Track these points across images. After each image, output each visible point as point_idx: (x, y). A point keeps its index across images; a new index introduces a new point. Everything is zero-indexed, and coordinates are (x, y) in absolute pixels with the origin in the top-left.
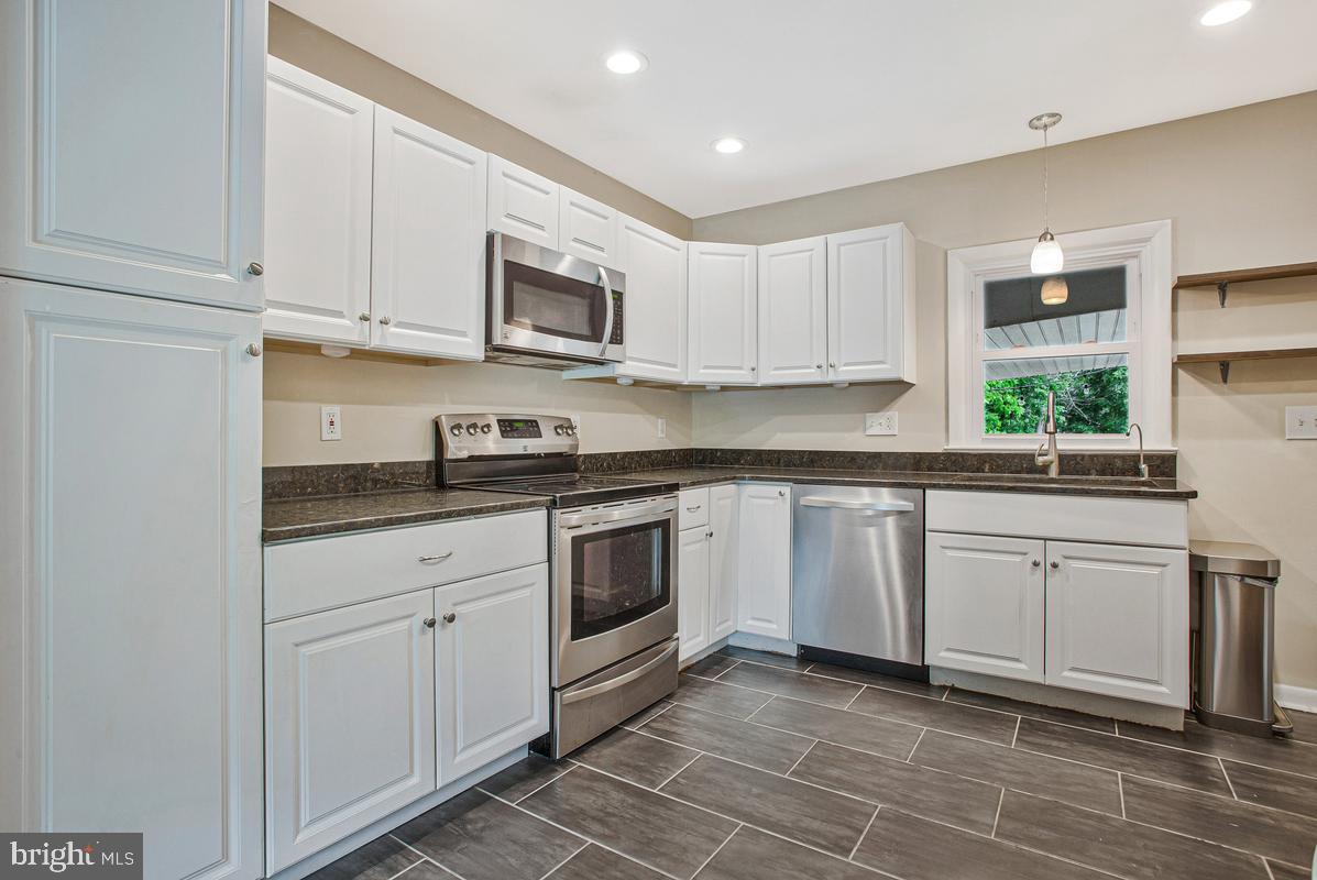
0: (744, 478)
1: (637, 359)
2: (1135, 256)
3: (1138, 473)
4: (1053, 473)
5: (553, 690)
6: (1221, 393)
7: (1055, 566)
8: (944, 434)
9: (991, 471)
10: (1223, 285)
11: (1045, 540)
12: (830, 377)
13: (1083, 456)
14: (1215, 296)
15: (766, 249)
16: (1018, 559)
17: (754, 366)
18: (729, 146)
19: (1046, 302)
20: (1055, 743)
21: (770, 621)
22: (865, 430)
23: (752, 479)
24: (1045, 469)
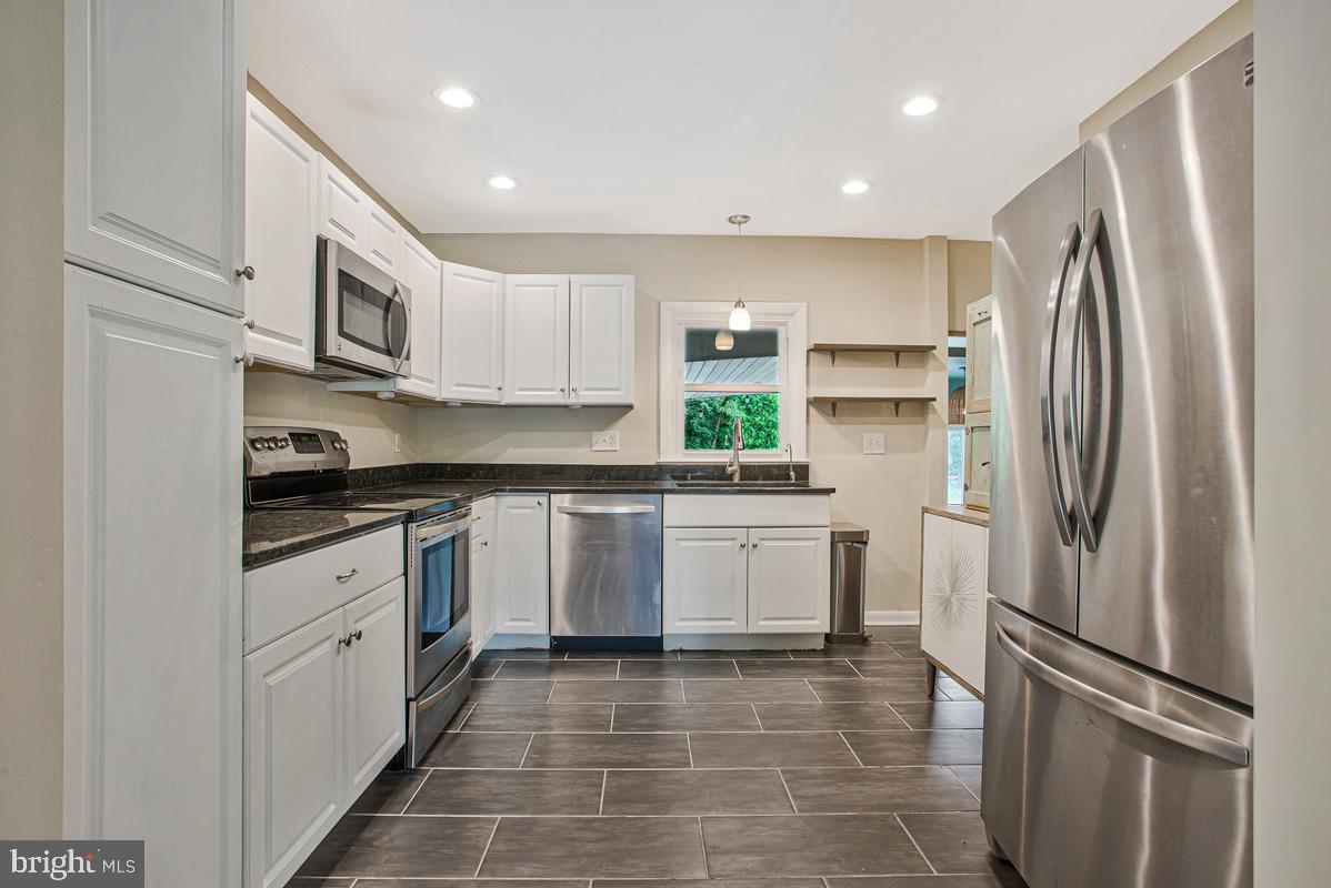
0: (504, 491)
1: (420, 377)
2: (785, 324)
3: (789, 478)
4: (736, 480)
5: (408, 701)
6: (832, 423)
7: (755, 546)
8: (656, 450)
9: (693, 478)
10: (833, 352)
11: (748, 527)
12: (572, 400)
13: (754, 466)
14: (829, 358)
15: (510, 277)
16: (730, 543)
17: (499, 385)
18: (502, 183)
19: (718, 348)
20: (763, 671)
21: (528, 620)
22: (591, 446)
23: (510, 491)
24: (731, 477)
